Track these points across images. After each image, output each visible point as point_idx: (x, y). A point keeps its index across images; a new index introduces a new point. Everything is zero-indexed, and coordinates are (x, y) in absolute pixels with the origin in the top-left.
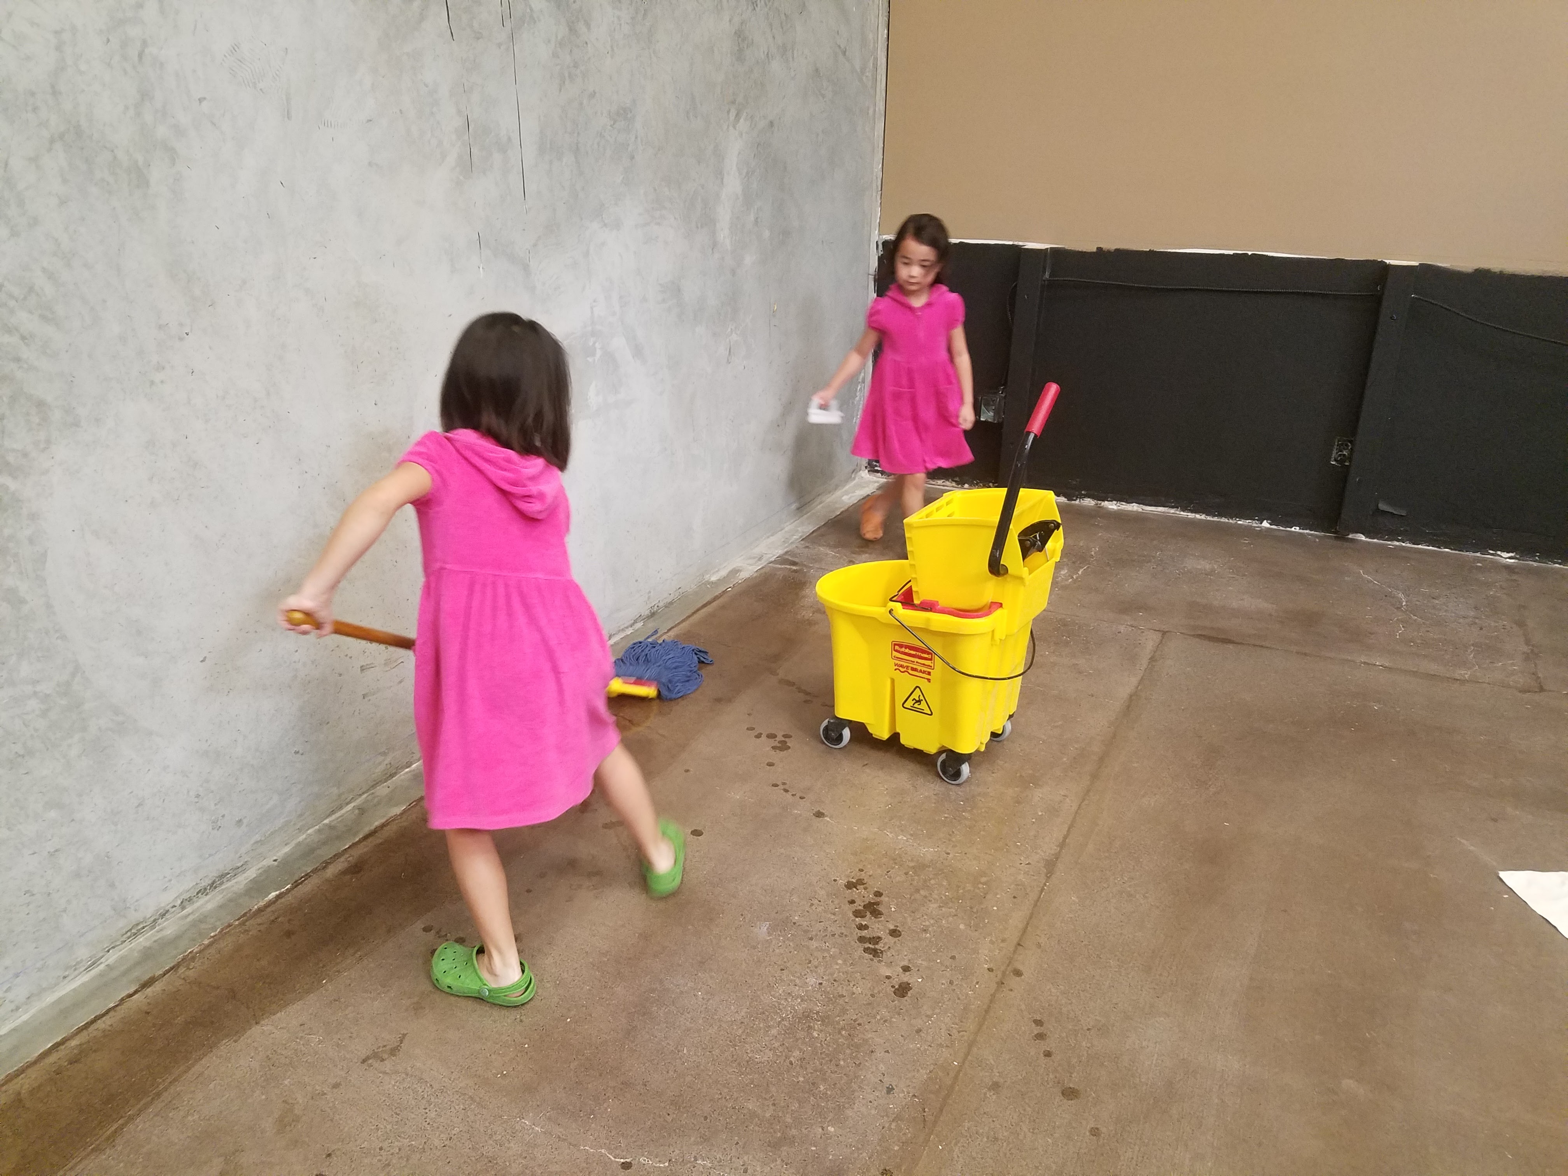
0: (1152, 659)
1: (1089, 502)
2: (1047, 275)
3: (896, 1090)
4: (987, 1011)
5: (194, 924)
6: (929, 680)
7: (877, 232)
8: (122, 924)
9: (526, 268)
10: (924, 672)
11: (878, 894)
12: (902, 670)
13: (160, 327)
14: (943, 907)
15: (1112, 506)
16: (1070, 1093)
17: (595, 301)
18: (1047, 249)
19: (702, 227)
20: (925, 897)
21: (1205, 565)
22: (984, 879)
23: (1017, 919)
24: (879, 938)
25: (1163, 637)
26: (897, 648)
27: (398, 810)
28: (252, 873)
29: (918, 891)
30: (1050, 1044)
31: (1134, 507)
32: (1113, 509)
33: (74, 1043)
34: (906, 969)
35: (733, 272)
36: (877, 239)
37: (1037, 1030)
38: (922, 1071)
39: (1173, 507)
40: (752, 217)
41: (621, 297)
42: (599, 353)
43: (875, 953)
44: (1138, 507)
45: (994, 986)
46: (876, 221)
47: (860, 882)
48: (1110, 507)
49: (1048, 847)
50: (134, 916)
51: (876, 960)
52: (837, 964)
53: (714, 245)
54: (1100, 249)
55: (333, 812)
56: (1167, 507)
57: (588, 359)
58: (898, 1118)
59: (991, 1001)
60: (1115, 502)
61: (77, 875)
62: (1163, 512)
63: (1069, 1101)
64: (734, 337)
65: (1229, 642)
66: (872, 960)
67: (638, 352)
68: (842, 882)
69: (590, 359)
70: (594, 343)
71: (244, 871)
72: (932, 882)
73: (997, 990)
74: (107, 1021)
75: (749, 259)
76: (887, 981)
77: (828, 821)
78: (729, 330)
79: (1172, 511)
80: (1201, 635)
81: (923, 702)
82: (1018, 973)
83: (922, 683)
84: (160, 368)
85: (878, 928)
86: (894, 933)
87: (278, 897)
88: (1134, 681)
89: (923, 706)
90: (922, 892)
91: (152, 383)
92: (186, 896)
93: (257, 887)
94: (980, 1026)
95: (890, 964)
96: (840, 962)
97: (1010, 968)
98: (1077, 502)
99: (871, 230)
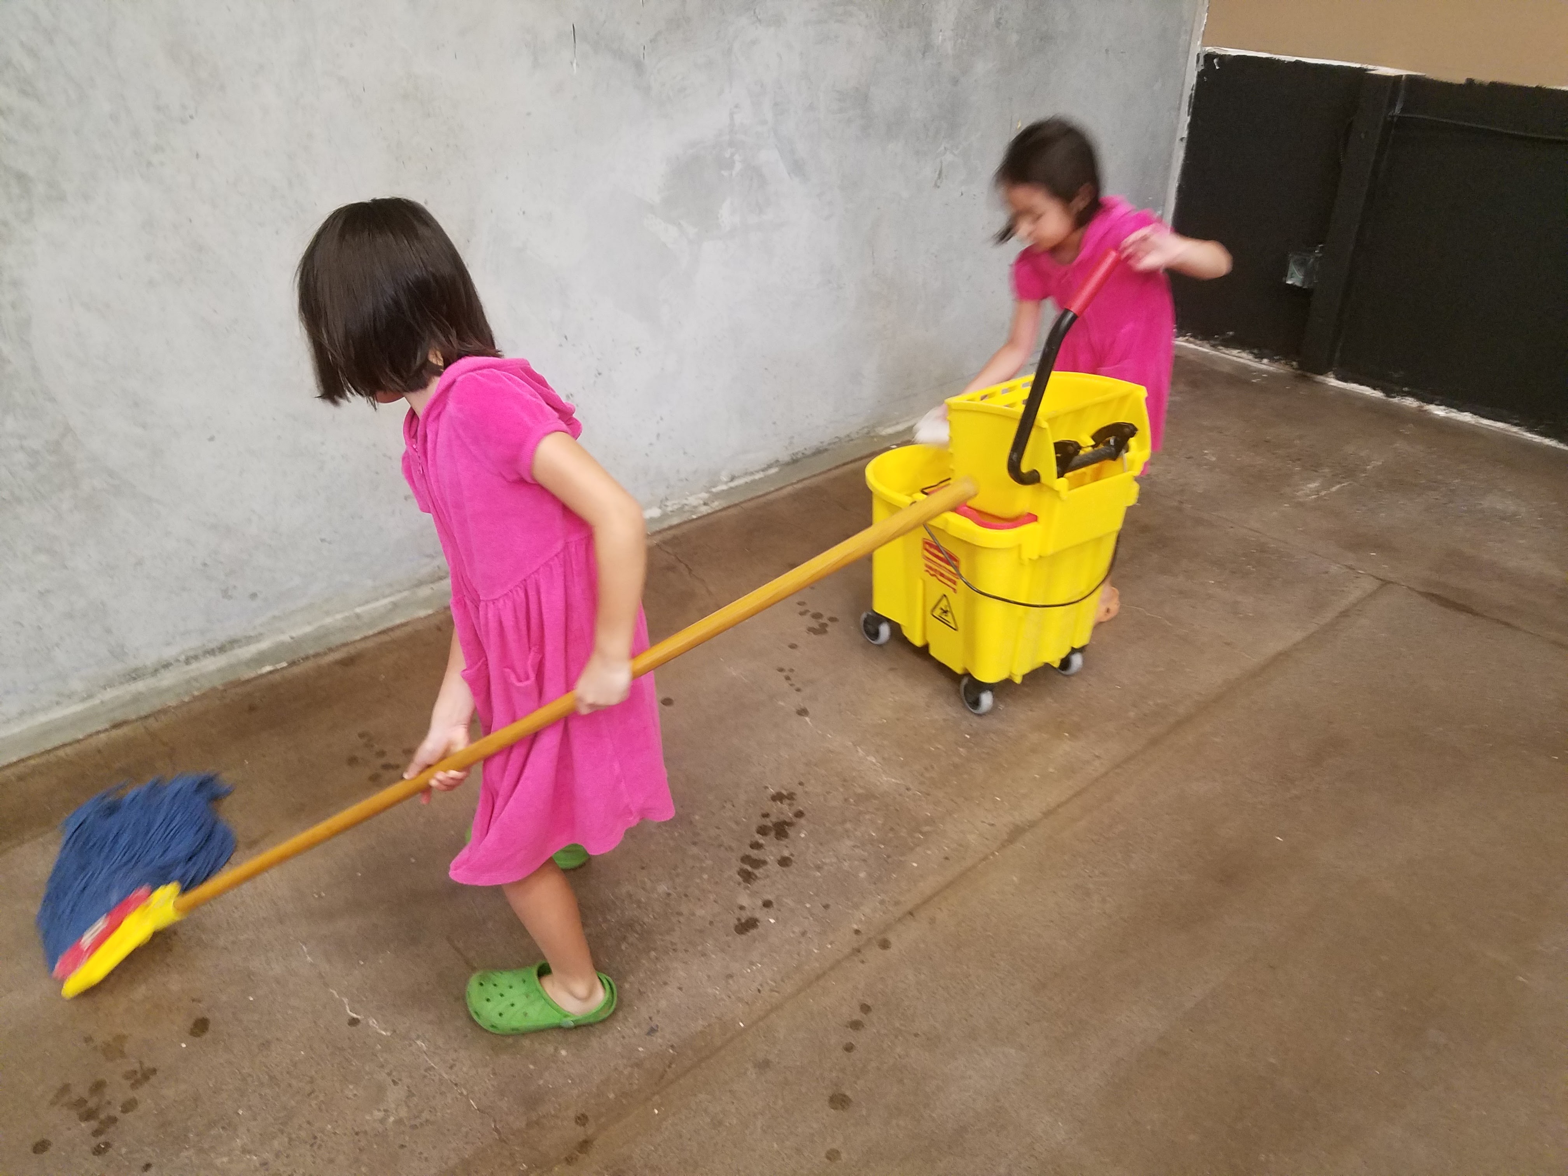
0: (1345, 614)
1: (1410, 402)
2: (1397, 110)
3: (658, 1034)
4: (818, 978)
5: (188, 682)
6: (954, 590)
7: (1199, 43)
8: (119, 667)
9: (639, 66)
10: (950, 580)
11: (799, 814)
12: (932, 572)
13: (158, 109)
14: (858, 847)
15: (1439, 411)
16: (839, 1101)
17: (736, 106)
18: (1402, 76)
19: (909, 27)
20: (847, 831)
21: (1509, 505)
22: (926, 829)
23: (927, 886)
24: (764, 863)
25: (1380, 588)
26: (927, 547)
27: (422, 613)
28: (264, 645)
29: (844, 822)
30: (860, 1039)
31: (1467, 417)
32: (1439, 415)
33: (32, 762)
34: (767, 904)
35: (955, 82)
36: (1198, 50)
37: (858, 1016)
38: (700, 1022)
39: (1516, 425)
40: (991, 17)
41: (776, 104)
42: (738, 166)
43: (747, 877)
44: (1472, 418)
45: (847, 950)
46: (1200, 29)
47: (791, 797)
48: (1436, 412)
49: (1029, 811)
50: (133, 663)
51: (743, 884)
52: (701, 878)
53: (927, 48)
54: (1470, 82)
55: (367, 602)
56: (1509, 423)
57: (723, 172)
58: (638, 1065)
59: (832, 968)
60: (1442, 407)
61: (70, 616)
62: (1502, 429)
63: (832, 1110)
64: (949, 157)
65: (1463, 610)
66: (739, 884)
67: (797, 168)
68: (772, 791)
69: (725, 173)
70: (732, 155)
71: (259, 641)
72: (868, 817)
73: (847, 957)
74: (69, 750)
75: (983, 67)
76: (737, 911)
77: (807, 723)
78: (942, 148)
79: (1515, 429)
80: (1433, 595)
81: (949, 614)
82: (885, 945)
83: (949, 592)
84: (158, 149)
85: (772, 850)
86: (784, 862)
87: (271, 672)
88: (1299, 636)
89: (949, 618)
90: (848, 826)
91: (149, 164)
92: (192, 653)
93: (260, 659)
94: (799, 991)
95: (753, 894)
96: (705, 876)
97: (880, 937)
98: (1396, 400)
99: (1190, 39)
